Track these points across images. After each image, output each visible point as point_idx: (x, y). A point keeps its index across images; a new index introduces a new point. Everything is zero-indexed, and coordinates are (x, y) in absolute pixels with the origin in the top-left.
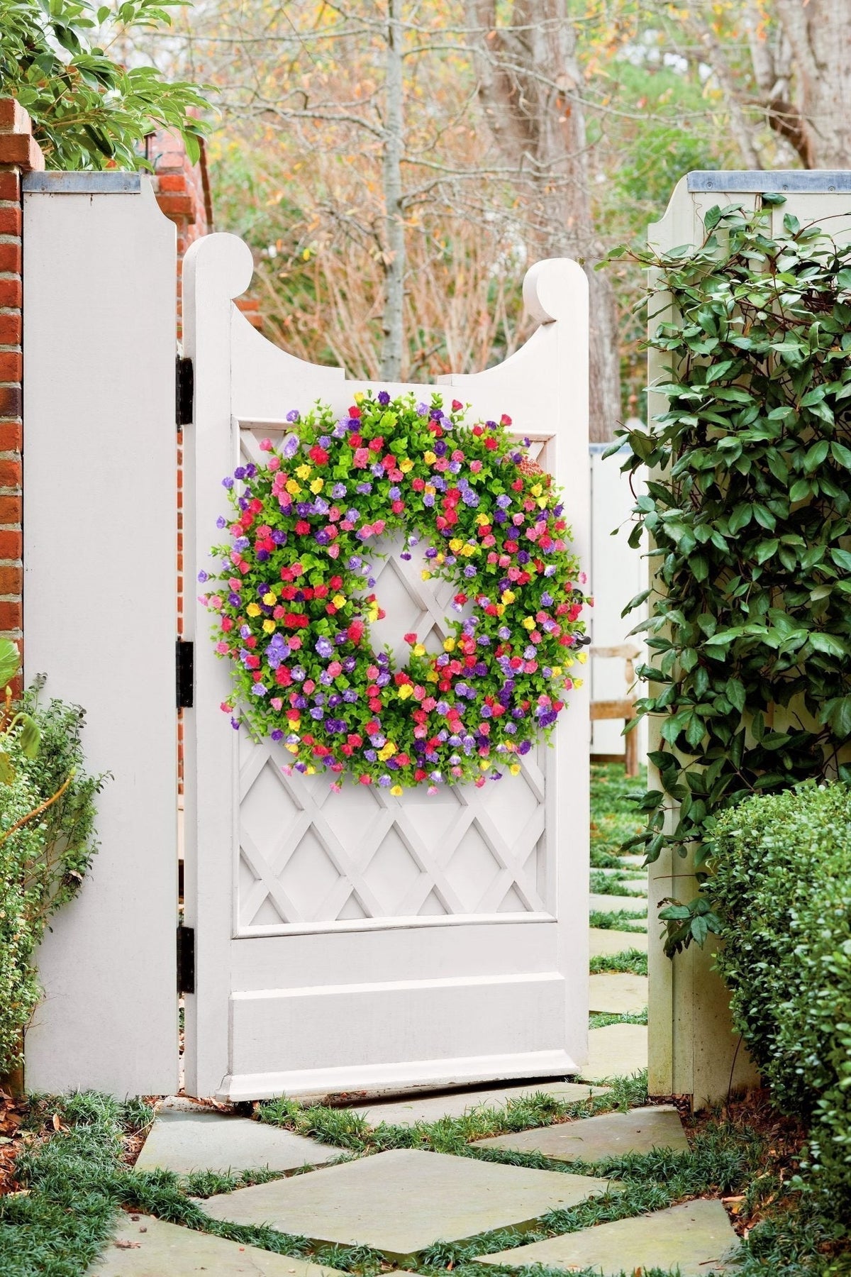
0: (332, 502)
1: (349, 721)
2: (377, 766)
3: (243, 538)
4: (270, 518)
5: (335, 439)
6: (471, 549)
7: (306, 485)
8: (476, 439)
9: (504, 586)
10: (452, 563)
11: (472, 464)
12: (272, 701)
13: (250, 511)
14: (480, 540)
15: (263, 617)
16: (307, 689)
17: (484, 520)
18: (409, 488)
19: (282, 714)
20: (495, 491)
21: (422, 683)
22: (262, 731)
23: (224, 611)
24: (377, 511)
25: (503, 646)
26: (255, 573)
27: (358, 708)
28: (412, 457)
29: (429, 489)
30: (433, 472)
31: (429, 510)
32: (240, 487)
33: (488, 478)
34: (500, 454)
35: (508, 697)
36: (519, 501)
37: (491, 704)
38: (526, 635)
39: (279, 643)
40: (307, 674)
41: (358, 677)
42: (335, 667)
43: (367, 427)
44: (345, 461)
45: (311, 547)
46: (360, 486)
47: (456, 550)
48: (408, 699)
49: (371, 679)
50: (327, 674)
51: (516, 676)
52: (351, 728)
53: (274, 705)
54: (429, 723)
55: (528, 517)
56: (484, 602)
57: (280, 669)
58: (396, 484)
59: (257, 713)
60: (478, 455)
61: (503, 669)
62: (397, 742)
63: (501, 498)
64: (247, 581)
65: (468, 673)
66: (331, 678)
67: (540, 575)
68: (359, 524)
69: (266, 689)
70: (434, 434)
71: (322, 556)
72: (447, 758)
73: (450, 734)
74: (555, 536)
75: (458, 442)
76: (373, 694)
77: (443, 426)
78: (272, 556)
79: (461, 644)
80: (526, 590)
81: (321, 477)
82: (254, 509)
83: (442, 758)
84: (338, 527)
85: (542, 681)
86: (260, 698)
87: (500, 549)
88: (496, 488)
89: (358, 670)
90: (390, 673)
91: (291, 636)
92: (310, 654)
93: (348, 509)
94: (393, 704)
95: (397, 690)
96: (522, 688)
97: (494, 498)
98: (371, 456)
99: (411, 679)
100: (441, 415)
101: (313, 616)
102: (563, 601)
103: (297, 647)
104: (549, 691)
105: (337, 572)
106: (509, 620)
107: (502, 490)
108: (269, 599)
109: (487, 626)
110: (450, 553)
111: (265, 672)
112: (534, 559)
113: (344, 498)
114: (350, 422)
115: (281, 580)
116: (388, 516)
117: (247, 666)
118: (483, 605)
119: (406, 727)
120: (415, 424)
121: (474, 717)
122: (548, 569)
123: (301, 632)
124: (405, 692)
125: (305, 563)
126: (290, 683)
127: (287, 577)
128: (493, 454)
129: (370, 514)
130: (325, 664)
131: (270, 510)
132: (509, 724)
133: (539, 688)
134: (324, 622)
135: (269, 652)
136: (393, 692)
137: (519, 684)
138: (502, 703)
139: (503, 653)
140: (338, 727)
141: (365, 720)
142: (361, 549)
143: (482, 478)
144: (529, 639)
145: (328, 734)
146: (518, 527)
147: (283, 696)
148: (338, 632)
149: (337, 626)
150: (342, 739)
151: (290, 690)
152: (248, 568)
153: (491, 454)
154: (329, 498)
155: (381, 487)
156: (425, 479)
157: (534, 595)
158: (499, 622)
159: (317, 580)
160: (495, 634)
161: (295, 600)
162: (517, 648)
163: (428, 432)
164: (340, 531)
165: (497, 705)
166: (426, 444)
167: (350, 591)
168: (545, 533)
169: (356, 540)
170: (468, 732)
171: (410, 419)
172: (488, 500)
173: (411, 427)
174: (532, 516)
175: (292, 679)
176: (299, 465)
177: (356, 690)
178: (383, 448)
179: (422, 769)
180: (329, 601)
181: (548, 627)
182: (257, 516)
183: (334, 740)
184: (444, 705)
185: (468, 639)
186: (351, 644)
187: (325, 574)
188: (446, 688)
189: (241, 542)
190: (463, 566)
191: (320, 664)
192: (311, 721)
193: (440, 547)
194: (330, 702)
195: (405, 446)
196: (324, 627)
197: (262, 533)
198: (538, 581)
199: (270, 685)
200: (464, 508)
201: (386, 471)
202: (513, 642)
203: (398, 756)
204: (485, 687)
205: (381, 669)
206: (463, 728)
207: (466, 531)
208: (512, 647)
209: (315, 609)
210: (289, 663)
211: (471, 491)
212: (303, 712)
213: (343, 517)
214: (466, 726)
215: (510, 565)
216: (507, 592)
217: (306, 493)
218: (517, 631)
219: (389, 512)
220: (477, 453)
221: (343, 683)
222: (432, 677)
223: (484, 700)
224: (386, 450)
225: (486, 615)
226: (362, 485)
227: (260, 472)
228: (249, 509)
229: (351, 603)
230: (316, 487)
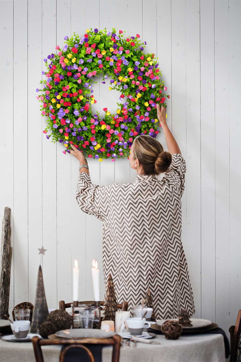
0: (79, 65)
1: (85, 137)
2: (94, 152)
3: (50, 78)
4: (59, 71)
5: (80, 45)
6: (126, 80)
7: (70, 60)
8: (127, 43)
9: (137, 92)
10: (119, 84)
11: (126, 51)
12: (59, 130)
13: (52, 69)
14: (129, 77)
15: (56, 103)
16: (71, 126)
17: (130, 70)
18: (105, 60)
19: (63, 134)
20: (134, 60)
21: (109, 124)
22: (56, 140)
23: (44, 101)
24: (94, 68)
25: (137, 112)
26: (54, 89)
27: (88, 132)
28: (105, 49)
29: (111, 60)
30: (113, 54)
31: (111, 67)
32: (49, 62)
33: (132, 56)
34: (136, 48)
35: (139, 129)
36: (143, 63)
37: (133, 131)
38: (145, 108)
39: (62, 111)
40: (71, 121)
41: (88, 122)
42: (80, 119)
43: (90, 40)
44: (83, 52)
45: (72, 80)
46: (88, 60)
47: (121, 80)
48: (104, 129)
49: (92, 123)
50: (77, 121)
51: (142, 122)
52: (85, 139)
53: (60, 131)
54: (112, 138)
55: (146, 68)
56: (130, 97)
57: (62, 120)
58: (100, 59)
59: (55, 134)
60: (128, 48)
61: (137, 120)
62: (101, 144)
63: (136, 62)
64: (51, 91)
65: (125, 121)
66: (79, 123)
67: (150, 88)
68: (88, 72)
69: (57, 126)
70: (113, 42)
71: (76, 83)
72: (118, 149)
73: (119, 141)
74: (155, 74)
75: (121, 44)
76: (93, 128)
77: (116, 39)
78: (59, 83)
79: (122, 111)
80: (145, 93)
81: (75, 57)
82: (54, 68)
83: (116, 149)
84: (81, 73)
85: (151, 124)
86: (56, 129)
87: (136, 79)
88: (135, 59)
89: (88, 120)
90: (98, 121)
91: (65, 109)
92: (72, 115)
93: (84, 68)
94: (99, 131)
95: (101, 126)
97: (134, 62)
98: (92, 50)
99: (105, 123)
100: (115, 35)
101: (73, 102)
102: (158, 96)
103: (68, 112)
104: (154, 127)
105: (81, 88)
106: (139, 103)
107: (137, 59)
108: (59, 97)
109: (132, 105)
110: (119, 81)
111: (57, 121)
112: (148, 82)
113: (83, 64)
114: (85, 39)
115: (62, 91)
116: (97, 69)
117: (51, 119)
118: (130, 98)
119: (104, 139)
120: (106, 39)
121: (127, 136)
122: (153, 86)
123: (69, 108)
124: (103, 127)
125: (70, 85)
126: (65, 124)
127: (64, 90)
129: (91, 69)
130: (77, 118)
131: (59, 69)
133: (150, 126)
134: (76, 104)
135: (58, 114)
136: (99, 127)
137: (143, 125)
138: (137, 131)
139: (137, 114)
140: (81, 139)
141: (90, 136)
142: (88, 80)
143: (130, 56)
144: (146, 109)
145: (78, 141)
146: (142, 72)
147: (63, 128)
148: (81, 107)
149: (81, 106)
150: (82, 143)
151: (65, 126)
152: (52, 87)
153: (133, 48)
154: (78, 64)
155: (95, 60)
156: (110, 57)
157: (148, 94)
158: (136, 104)
159: (74, 91)
160: (135, 108)
161: (67, 97)
162: (142, 113)
163: (111, 41)
164: (82, 75)
165: (135, 132)
166: (110, 45)
167: (85, 94)
168: (152, 74)
169: (87, 77)
170: (125, 141)
171: (105, 37)
172: (132, 63)
173: (105, 40)
174: (147, 68)
175: (66, 123)
176: (68, 54)
177: (87, 127)
178: (96, 47)
179: (109, 153)
180: (78, 98)
181: (153, 105)
182: (55, 70)
183: (80, 143)
184: (117, 132)
185: (125, 109)
186: (85, 112)
187: (77, 89)
188: (117, 126)
189: (50, 79)
190: (123, 85)
191: (75, 118)
192: (72, 136)
193: (115, 79)
194: (79, 130)
195: (103, 46)
196: (76, 106)
197: (56, 76)
198: (149, 90)
199: (59, 125)
200: (123, 66)
201: (97, 55)
202: (141, 111)
203: (101, 149)
204: (131, 126)
205: (95, 120)
206: (123, 139)
207: (124, 74)
208: (141, 112)
209: (73, 100)
210: (65, 117)
211: (126, 60)
212: (69, 134)
213: (82, 70)
214: (125, 139)
215: (140, 85)
216: (139, 94)
217: (70, 62)
218: (142, 107)
219: (98, 68)
220: (128, 47)
221: (83, 124)
222: (113, 122)
223: (131, 130)
224: (97, 48)
225: (131, 101)
226: (89, 60)
227: (56, 56)
228: (52, 68)
229: (85, 98)
230: (74, 60)
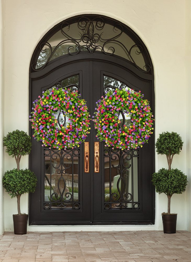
0: (49, 105)
1: (52, 138)
2: (56, 145)
3: (36, 111)
4: (40, 108)
5: (50, 95)
6: (71, 112)
7: (45, 102)
8: (72, 94)
10: (68, 114)
12: (40, 135)
14: (73, 110)
15: (39, 122)
16: (46, 133)
17: (73, 107)
18: (61, 102)
19: (42, 137)
20: (75, 102)
21: (63, 132)
23: (33, 122)
26: (38, 116)
27: (53, 136)
28: (62, 98)
31: (64, 106)
36: (79, 104)
37: (75, 136)
39: (41, 126)
40: (45, 131)
41: (53, 131)
43: (55, 93)
44: (51, 99)
45: (46, 112)
46: (54, 102)
49: (55, 132)
51: (79, 131)
54: (65, 139)
55: (81, 106)
56: (73, 120)
57: (41, 130)
58: (59, 102)
59: (38, 137)
60: (72, 97)
61: (76, 130)
62: (60, 142)
64: (36, 117)
65: (71, 131)
66: (49, 132)
67: (83, 115)
68: (53, 108)
70: (65, 94)
71: (48, 113)
73: (68, 140)
74: (85, 109)
75: (69, 95)
76: (56, 134)
78: (40, 113)
79: (70, 126)
80: (80, 118)
81: (48, 101)
82: (38, 106)
83: (67, 144)
84: (50, 109)
85: (83, 132)
87: (76, 111)
91: (43, 125)
92: (46, 128)
94: (59, 136)
95: (59, 133)
96: (79, 133)
98: (55, 98)
102: (86, 119)
103: (44, 127)
104: (84, 134)
105: (50, 116)
108: (40, 120)
109: (74, 124)
110: (68, 112)
111: (39, 131)
112: (82, 113)
113: (51, 104)
114: (52, 93)
115: (42, 117)
117: (36, 130)
119: (61, 139)
120: (62, 93)
121: (72, 138)
123: (45, 125)
124: (61, 134)
125: (45, 114)
126: (43, 132)
128: (75, 97)
129: (55, 107)
130: (48, 130)
131: (40, 106)
132: (78, 139)
133: (82, 133)
134: (48, 123)
135: (40, 128)
139: (76, 128)
140: (50, 139)
141: (55, 138)
143: (73, 100)
144: (81, 126)
146: (79, 108)
147: (42, 134)
148: (50, 125)
150: (51, 141)
155: (57, 102)
156: (64, 101)
157: (82, 119)
158: (76, 123)
161: (44, 120)
162: (79, 127)
165: (76, 136)
166: (64, 96)
167: (52, 118)
168: (83, 109)
169: (53, 111)
172: (74, 104)
176: (44, 99)
177: (53, 133)
179: (63, 146)
180: (49, 120)
181: (84, 124)
184: (67, 136)
185: (71, 125)
186: (52, 126)
187: (48, 116)
188: (67, 133)
190: (70, 114)
192: (46, 138)
193: (66, 111)
194: (49, 135)
195: (61, 96)
197: (39, 110)
199: (40, 133)
200: (70, 105)
201: (58, 100)
203: (60, 144)
204: (74, 133)
205: (57, 130)
207: (70, 109)
208: (78, 127)
209: (47, 121)
210: (43, 129)
211: (71, 102)
212: (45, 137)
213: (51, 107)
214: (71, 139)
215: (78, 114)
216: (77, 118)
217: (45, 104)
218: (79, 124)
219: (58, 106)
221: (51, 132)
222: (65, 131)
223: (73, 135)
224: (58, 97)
225: (74, 122)
227: (38, 101)
229: (52, 120)
230: (47, 103)
